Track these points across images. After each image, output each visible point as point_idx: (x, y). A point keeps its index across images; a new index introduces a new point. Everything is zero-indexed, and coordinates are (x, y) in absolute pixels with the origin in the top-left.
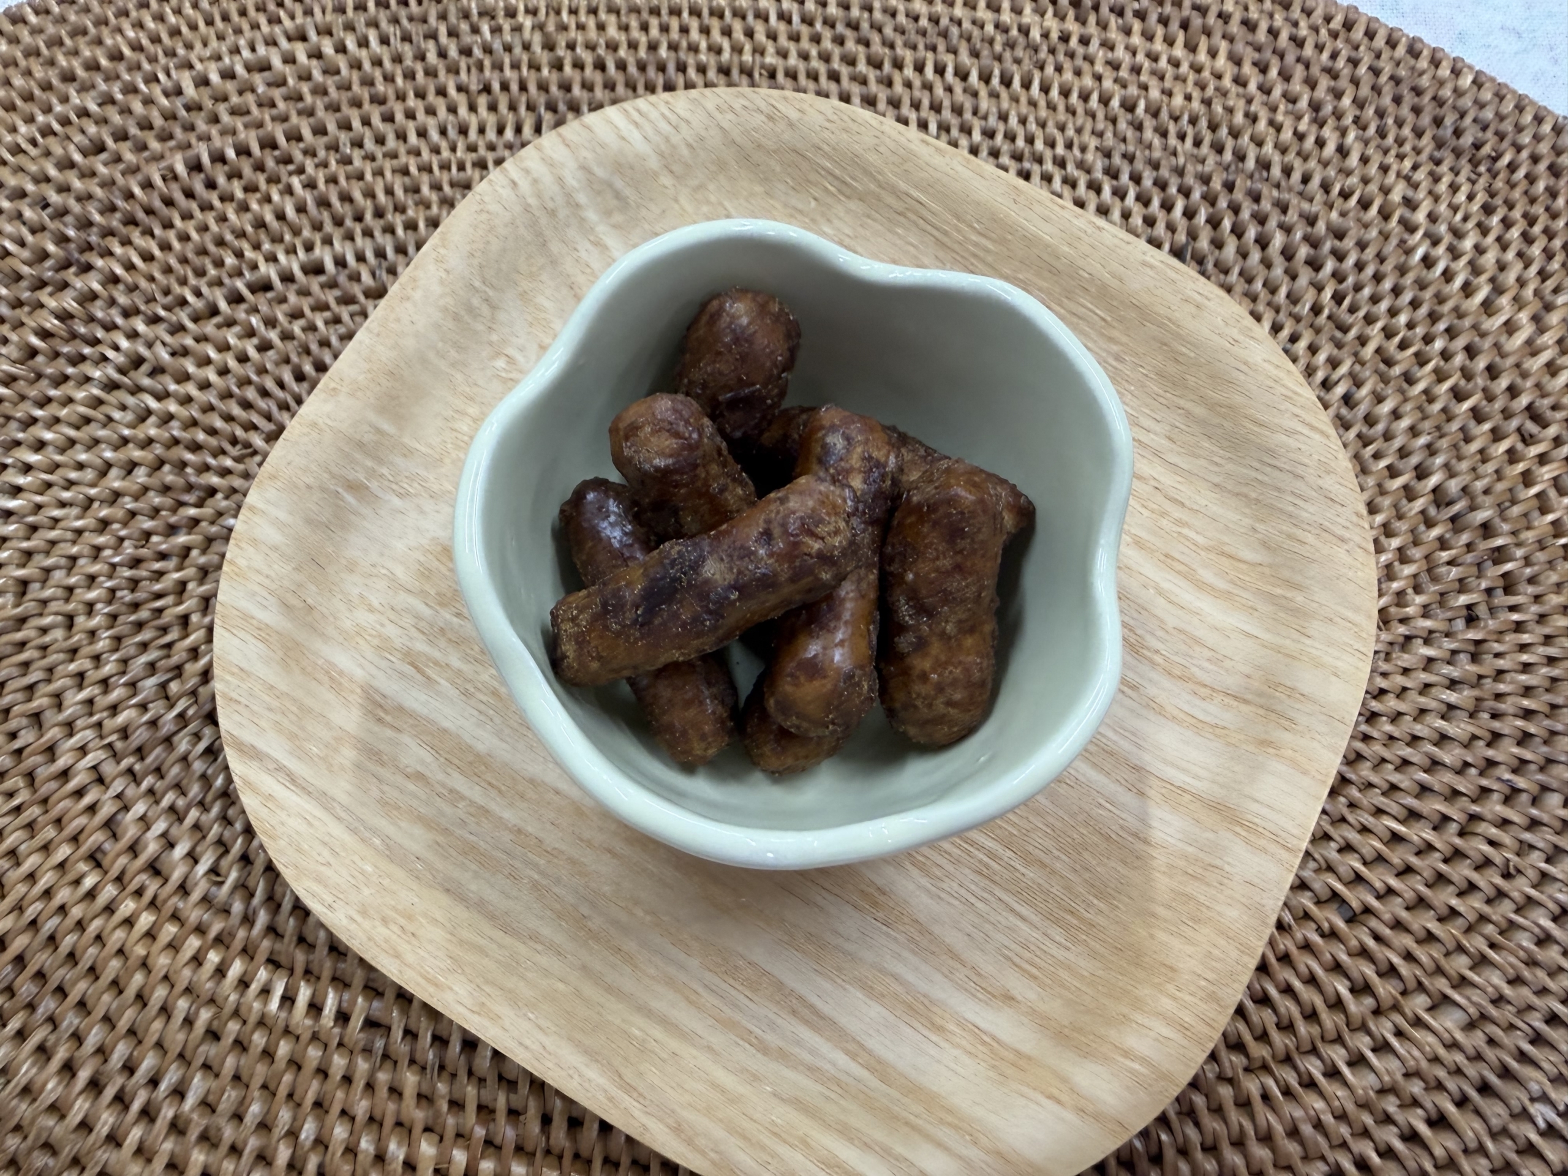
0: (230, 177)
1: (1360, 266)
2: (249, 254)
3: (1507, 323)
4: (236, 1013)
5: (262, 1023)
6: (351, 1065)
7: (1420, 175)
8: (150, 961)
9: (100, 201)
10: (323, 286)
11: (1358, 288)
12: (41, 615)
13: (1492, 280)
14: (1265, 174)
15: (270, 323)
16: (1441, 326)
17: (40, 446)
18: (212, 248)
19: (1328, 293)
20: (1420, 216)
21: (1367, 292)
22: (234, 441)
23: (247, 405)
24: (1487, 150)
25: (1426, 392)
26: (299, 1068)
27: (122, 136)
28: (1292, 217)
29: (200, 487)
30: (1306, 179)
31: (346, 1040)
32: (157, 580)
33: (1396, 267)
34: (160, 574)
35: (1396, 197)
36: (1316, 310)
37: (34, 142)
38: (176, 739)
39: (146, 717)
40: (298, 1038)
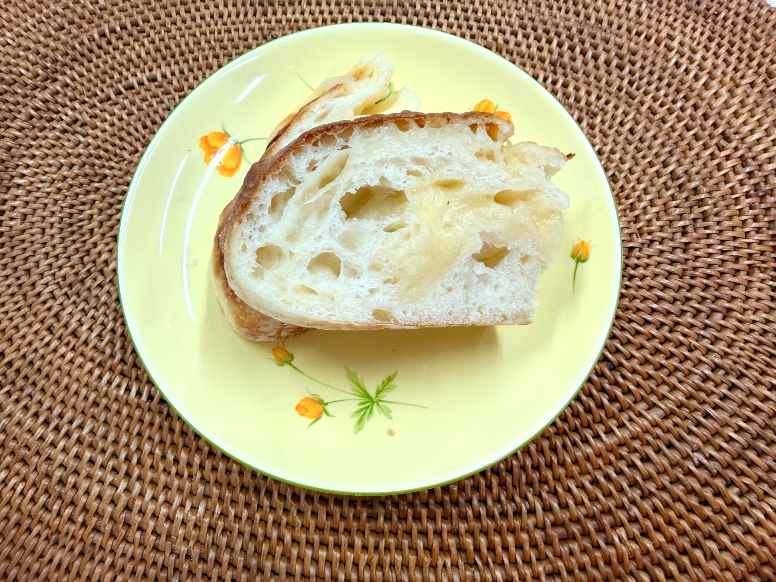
0: (117, 39)
1: (642, 68)
2: (125, 73)
3: (715, 93)
4: (106, 395)
5: (116, 399)
6: (153, 418)
7: (677, 24)
8: (71, 373)
9: (61, 51)
10: (156, 87)
11: (641, 78)
12: (31, 228)
13: (709, 73)
14: (599, 25)
15: (133, 103)
16: (681, 95)
17: (33, 157)
18: (109, 71)
19: (626, 82)
20: (675, 44)
21: (645, 80)
22: (116, 155)
23: (122, 139)
24: (712, 11)
25: (671, 127)
26: (132, 418)
27: (71, 23)
28: (610, 46)
29: (101, 174)
30: (619, 28)
31: (152, 408)
32: (81, 214)
33: (661, 68)
34: (82, 211)
35: (663, 34)
36: (620, 89)
37: (34, 26)
38: (86, 281)
39: (74, 271)
40: (131, 406)
